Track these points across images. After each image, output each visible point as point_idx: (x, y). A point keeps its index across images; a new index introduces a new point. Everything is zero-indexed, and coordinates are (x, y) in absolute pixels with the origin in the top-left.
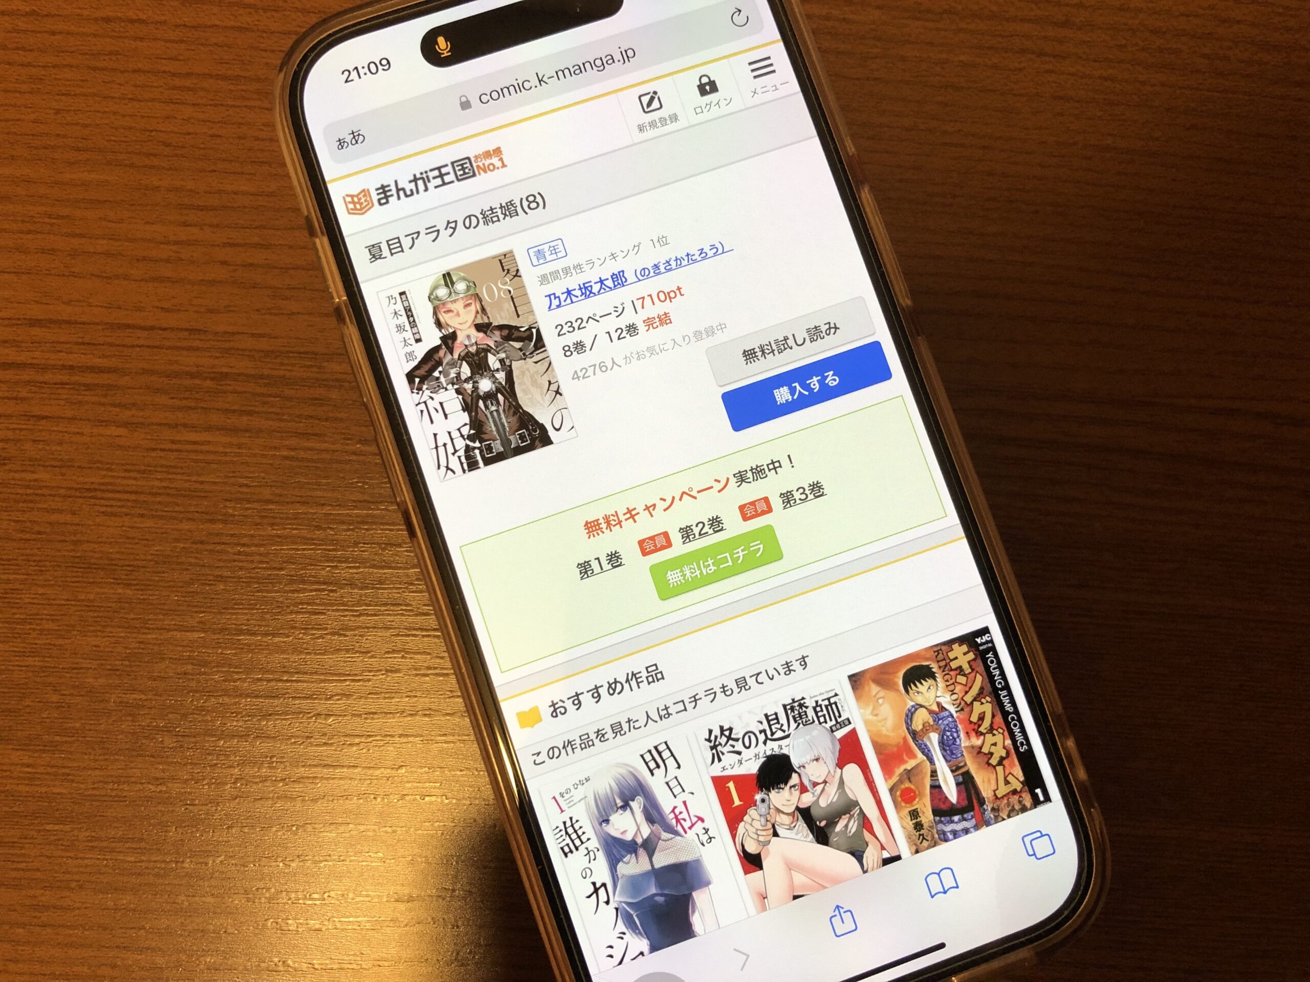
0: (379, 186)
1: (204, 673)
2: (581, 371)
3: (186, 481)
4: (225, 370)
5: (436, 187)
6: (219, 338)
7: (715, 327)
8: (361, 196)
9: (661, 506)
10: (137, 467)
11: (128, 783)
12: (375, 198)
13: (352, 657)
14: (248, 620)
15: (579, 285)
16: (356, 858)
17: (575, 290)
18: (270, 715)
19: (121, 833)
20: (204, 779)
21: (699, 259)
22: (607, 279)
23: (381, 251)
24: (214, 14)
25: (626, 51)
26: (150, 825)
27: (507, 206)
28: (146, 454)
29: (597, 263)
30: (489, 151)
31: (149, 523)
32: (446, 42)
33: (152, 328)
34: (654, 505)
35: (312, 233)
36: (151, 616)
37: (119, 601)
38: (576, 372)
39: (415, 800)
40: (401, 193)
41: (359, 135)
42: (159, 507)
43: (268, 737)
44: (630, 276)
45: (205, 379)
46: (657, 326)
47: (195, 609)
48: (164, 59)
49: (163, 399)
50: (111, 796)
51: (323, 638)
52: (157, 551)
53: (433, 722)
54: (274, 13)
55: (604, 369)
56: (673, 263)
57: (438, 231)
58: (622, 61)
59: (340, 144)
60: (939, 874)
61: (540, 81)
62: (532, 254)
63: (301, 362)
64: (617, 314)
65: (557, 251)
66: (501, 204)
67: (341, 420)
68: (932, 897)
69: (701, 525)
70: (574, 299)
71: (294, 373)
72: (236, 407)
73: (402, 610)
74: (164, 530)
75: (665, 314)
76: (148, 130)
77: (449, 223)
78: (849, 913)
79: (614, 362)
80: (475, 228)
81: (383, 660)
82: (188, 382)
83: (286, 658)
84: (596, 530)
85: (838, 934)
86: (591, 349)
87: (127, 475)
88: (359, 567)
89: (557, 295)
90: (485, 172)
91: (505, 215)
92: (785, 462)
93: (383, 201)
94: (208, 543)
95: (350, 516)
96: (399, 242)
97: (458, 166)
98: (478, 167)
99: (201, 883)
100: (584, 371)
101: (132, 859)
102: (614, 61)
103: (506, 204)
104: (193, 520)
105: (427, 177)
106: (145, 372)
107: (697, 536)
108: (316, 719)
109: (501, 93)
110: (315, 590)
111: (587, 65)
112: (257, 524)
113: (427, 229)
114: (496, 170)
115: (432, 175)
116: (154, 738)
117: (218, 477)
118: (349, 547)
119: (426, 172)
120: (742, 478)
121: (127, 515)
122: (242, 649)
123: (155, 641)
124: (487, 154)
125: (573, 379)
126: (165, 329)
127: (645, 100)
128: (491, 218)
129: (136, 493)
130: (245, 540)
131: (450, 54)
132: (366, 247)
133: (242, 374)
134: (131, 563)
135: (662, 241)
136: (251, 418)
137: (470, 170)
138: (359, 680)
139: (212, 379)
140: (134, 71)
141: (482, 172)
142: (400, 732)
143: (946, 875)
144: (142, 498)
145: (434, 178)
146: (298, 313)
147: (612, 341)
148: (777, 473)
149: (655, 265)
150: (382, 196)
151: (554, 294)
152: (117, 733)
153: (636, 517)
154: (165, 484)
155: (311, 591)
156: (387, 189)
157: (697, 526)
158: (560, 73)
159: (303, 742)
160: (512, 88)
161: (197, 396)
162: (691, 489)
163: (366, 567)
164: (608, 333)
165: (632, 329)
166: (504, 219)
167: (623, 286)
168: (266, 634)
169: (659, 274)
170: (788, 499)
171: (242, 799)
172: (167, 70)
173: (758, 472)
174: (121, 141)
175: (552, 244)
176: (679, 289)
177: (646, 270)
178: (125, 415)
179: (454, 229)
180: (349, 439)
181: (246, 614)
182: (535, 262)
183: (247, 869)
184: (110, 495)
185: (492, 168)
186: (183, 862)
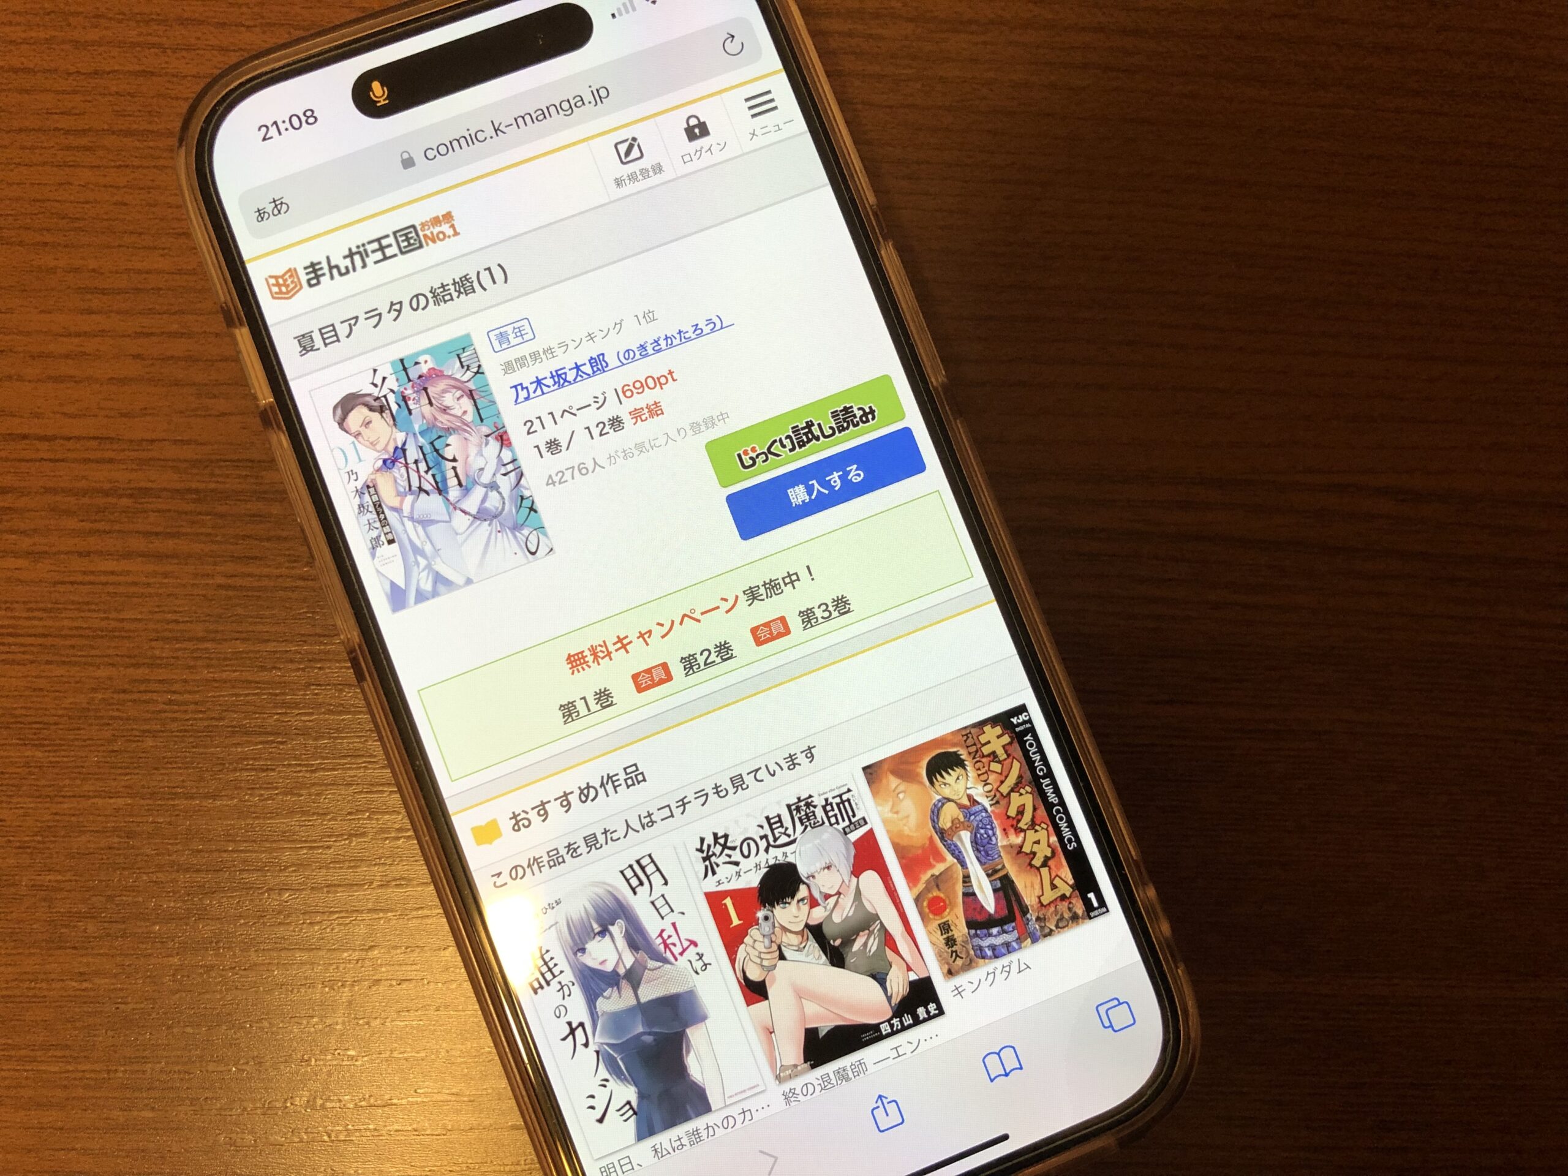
0: (308, 264)
1: (133, 847)
2: (557, 475)
3: (103, 619)
4: (143, 484)
5: (376, 262)
6: (136, 447)
7: (715, 417)
8: (287, 276)
9: (658, 631)
10: (41, 605)
11: (47, 980)
12: (304, 278)
13: (310, 821)
14: (183, 781)
15: (551, 373)
16: (322, 1057)
17: (546, 378)
18: (214, 893)
19: (41, 1039)
20: (138, 973)
21: (693, 336)
22: (585, 364)
23: (313, 341)
24: (114, 57)
25: (598, 91)
26: (75, 1028)
27: (462, 281)
28: (53, 589)
29: (572, 345)
30: (438, 217)
31: (59, 671)
32: (382, 86)
33: (54, 438)
34: (650, 632)
35: (230, 323)
36: (67, 782)
37: (27, 765)
38: (550, 477)
39: (391, 985)
40: (335, 271)
41: (282, 203)
42: (71, 652)
43: (212, 919)
44: (612, 360)
45: (120, 496)
46: (646, 419)
47: (120, 771)
48: (56, 113)
49: (72, 523)
50: (28, 996)
51: (273, 800)
52: (71, 703)
53: (408, 893)
54: (184, 53)
55: (584, 471)
56: (663, 343)
57: (380, 315)
58: (593, 102)
59: (260, 214)
60: (998, 1054)
61: (496, 131)
62: (493, 339)
63: (238, 472)
64: (598, 405)
65: (523, 332)
66: (454, 280)
67: (285, 539)
68: (992, 1081)
69: (706, 653)
70: (545, 389)
71: (227, 486)
72: (160, 529)
73: (365, 762)
74: (78, 679)
75: (656, 403)
76: (38, 201)
77: (392, 304)
78: (894, 1103)
79: (595, 463)
80: (423, 309)
81: (346, 822)
82: (101, 501)
83: (231, 825)
84: (581, 664)
85: (882, 1129)
86: (567, 449)
87: (31, 614)
88: (312, 714)
89: (524, 386)
90: (434, 241)
91: (460, 292)
92: (804, 574)
93: (314, 282)
94: (132, 692)
95: (300, 653)
96: (334, 330)
97: (401, 236)
98: (425, 236)
99: (137, 1094)
100: (560, 475)
101: (57, 1069)
102: (583, 103)
103: (461, 279)
104: (113, 665)
105: (365, 251)
106: (47, 490)
107: (702, 667)
108: (269, 895)
109: (450, 147)
110: (261, 743)
111: (552, 109)
112: (190, 667)
113: (366, 313)
114: (447, 239)
115: (370, 248)
116: (75, 926)
117: (141, 613)
118: (299, 690)
119: (363, 245)
120: (753, 595)
121: (32, 662)
122: (177, 815)
123: (72, 812)
124: (436, 221)
125: (548, 484)
126: (69, 439)
127: (623, 148)
128: (443, 296)
129: (44, 636)
130: (177, 687)
131: (387, 101)
132: (295, 338)
133: (165, 489)
134: (40, 719)
135: (649, 317)
136: (176, 541)
137: (415, 240)
138: (318, 847)
139: (131, 496)
140: (20, 130)
141: (430, 242)
142: (370, 906)
143: (1007, 1054)
144: (49, 641)
145: (374, 251)
146: (231, 414)
147: (592, 438)
148: (794, 588)
149: (641, 346)
150: (313, 275)
151: (521, 384)
152: (31, 922)
153: (628, 647)
154: (76, 624)
155: (257, 744)
156: (317, 267)
157: (701, 654)
158: (520, 120)
159: (255, 923)
160: (462, 141)
161: (111, 517)
162: (693, 611)
163: (321, 714)
164: (588, 428)
165: (616, 423)
166: (458, 297)
167: (604, 371)
168: (206, 796)
169: (647, 355)
170: (808, 617)
171: (184, 994)
172: (60, 127)
173: (772, 587)
174: (7, 215)
175: (516, 325)
176: (671, 373)
177: (631, 352)
178: (26, 543)
179: (399, 311)
180: (295, 561)
181: (181, 774)
182: (497, 347)
183: (192, 1076)
184: (11, 640)
185: (442, 237)
186: (116, 1070)
